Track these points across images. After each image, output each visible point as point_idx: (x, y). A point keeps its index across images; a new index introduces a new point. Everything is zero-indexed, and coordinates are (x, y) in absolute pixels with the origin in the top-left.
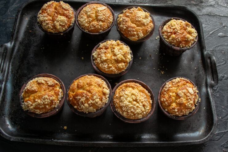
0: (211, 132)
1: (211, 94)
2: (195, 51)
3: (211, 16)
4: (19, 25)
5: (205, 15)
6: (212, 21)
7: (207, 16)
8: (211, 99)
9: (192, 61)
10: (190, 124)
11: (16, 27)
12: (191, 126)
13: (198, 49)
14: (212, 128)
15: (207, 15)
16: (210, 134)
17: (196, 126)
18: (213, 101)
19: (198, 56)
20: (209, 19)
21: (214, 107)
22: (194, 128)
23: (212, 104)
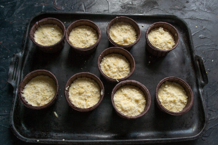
0: (203, 129)
1: (202, 94)
2: (185, 55)
3: (193, 19)
4: (28, 36)
5: (188, 19)
6: (194, 24)
7: (189, 20)
8: (202, 98)
9: (183, 64)
10: (184, 121)
11: (26, 38)
12: (185, 124)
13: (188, 53)
14: (204, 125)
15: (189, 18)
16: (202, 130)
17: (189, 122)
18: (203, 100)
19: (188, 59)
20: (191, 22)
21: (205, 106)
22: (188, 124)
23: (203, 103)
